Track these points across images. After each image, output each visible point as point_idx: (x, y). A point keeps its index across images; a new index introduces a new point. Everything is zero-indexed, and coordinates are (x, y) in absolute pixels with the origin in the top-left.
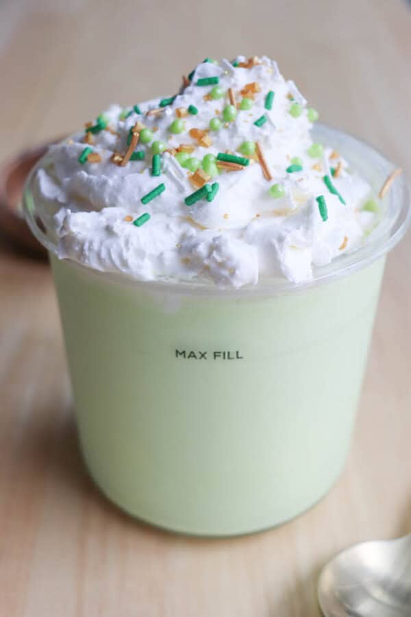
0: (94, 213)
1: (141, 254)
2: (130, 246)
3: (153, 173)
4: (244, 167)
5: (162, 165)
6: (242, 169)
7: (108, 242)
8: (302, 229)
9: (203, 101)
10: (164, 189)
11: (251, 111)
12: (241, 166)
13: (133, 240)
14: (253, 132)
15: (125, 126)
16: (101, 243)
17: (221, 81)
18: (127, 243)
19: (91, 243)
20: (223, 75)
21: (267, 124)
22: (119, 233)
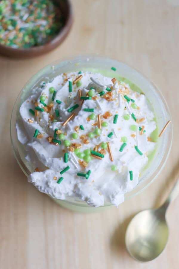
0: (41, 173)
1: (60, 193)
2: (56, 192)
3: (65, 161)
4: (102, 158)
5: (68, 156)
6: (101, 159)
7: (47, 189)
8: (122, 187)
9: (86, 121)
10: (69, 168)
11: (107, 128)
12: (101, 158)
13: (57, 190)
14: (107, 140)
15: (53, 128)
16: (45, 188)
17: (95, 110)
18: (55, 190)
19: (41, 188)
20: (96, 108)
21: (113, 136)
22: (52, 187)
